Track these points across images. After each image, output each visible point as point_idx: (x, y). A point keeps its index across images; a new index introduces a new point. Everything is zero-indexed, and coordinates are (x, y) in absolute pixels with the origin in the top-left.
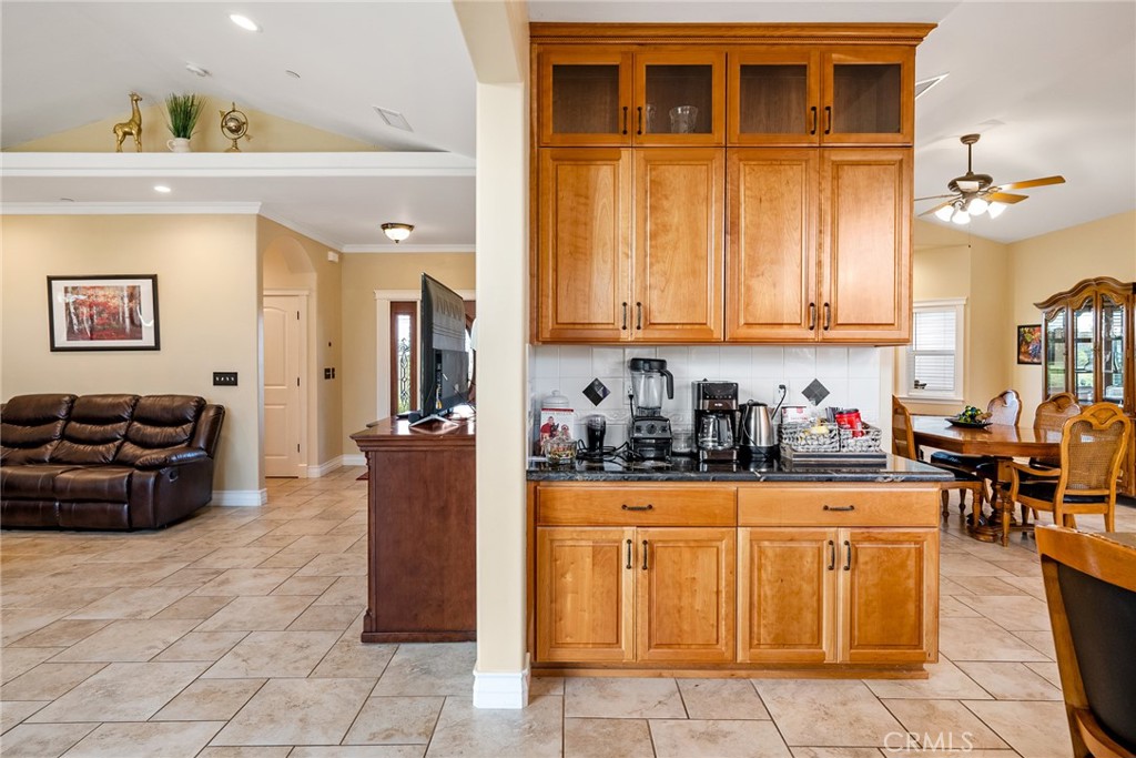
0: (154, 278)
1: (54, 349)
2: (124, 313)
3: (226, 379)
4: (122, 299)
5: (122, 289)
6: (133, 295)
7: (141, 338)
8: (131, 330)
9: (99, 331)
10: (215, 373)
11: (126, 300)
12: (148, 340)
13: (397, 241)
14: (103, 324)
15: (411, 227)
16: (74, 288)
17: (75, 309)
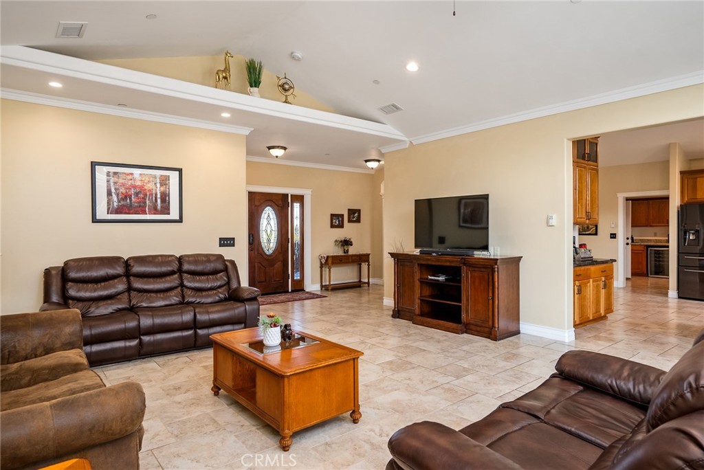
0: (180, 171)
1: (95, 220)
2: (156, 194)
3: (227, 242)
4: (155, 184)
5: (155, 177)
6: (164, 181)
7: (169, 214)
8: (161, 207)
9: (137, 207)
10: (220, 238)
11: (158, 185)
12: (174, 214)
13: (277, 157)
14: (139, 202)
15: (285, 148)
16: (115, 173)
17: (115, 189)
